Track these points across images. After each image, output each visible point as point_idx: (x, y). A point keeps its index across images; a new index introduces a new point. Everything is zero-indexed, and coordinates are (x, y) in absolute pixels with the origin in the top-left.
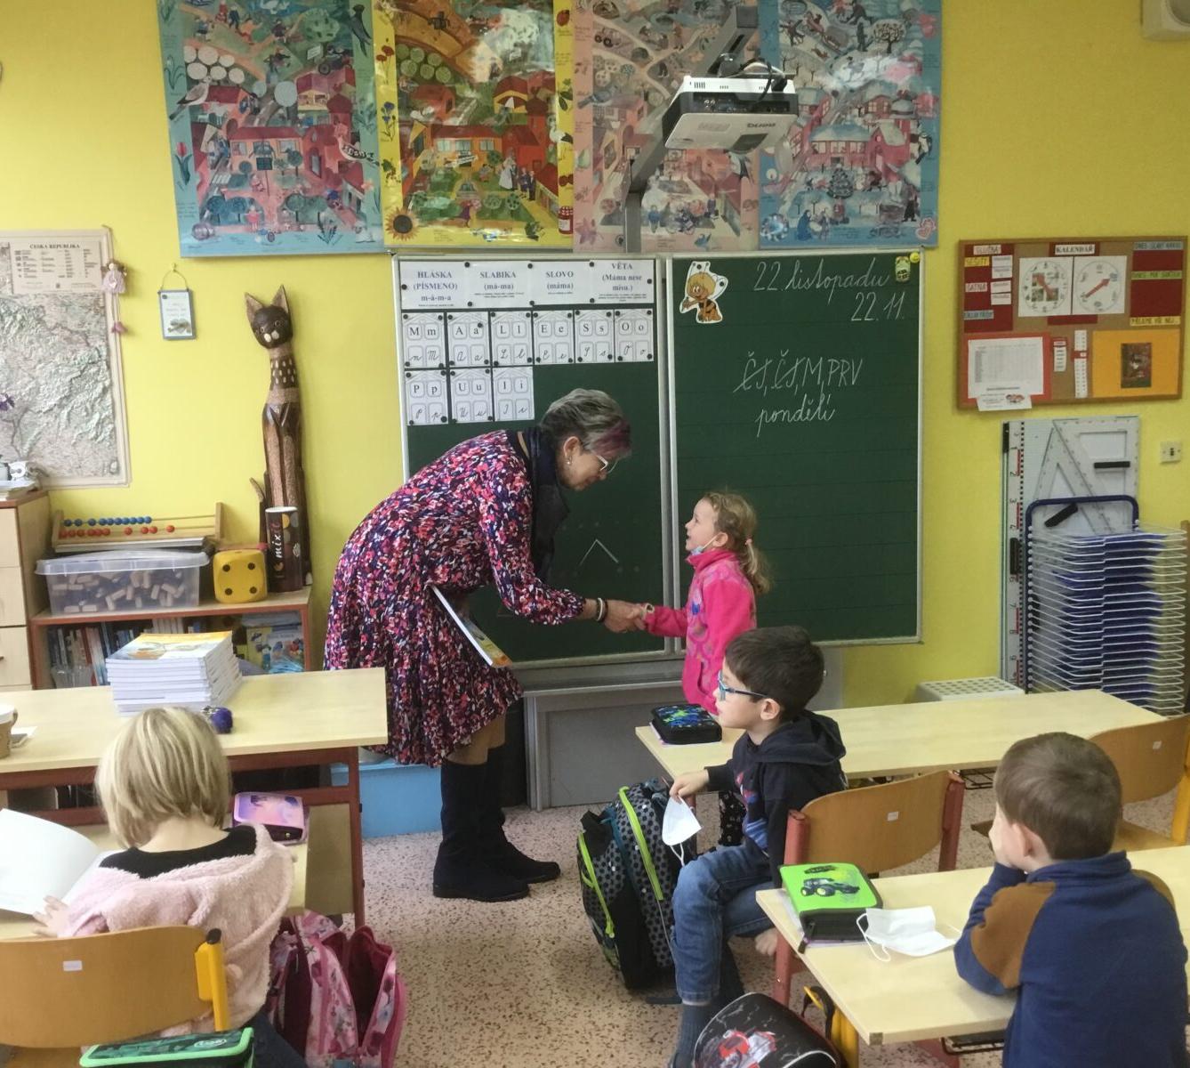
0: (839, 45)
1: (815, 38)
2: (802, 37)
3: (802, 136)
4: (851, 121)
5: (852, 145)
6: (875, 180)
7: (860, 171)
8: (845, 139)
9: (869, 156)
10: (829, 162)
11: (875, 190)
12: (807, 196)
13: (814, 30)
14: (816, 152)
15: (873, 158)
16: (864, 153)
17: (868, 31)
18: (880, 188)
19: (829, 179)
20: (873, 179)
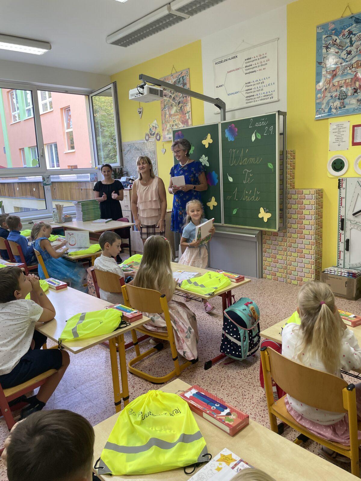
0: (343, 47)
1: (335, 47)
2: (330, 48)
3: (330, 82)
4: (347, 72)
5: (347, 81)
6: (356, 90)
7: (350, 89)
8: (345, 79)
9: (353, 83)
10: (339, 88)
11: (356, 94)
12: (331, 101)
13: (335, 44)
14: (334, 85)
15: (355, 83)
16: (351, 82)
17: (353, 39)
18: (357, 93)
19: (338, 93)
20: (355, 90)
